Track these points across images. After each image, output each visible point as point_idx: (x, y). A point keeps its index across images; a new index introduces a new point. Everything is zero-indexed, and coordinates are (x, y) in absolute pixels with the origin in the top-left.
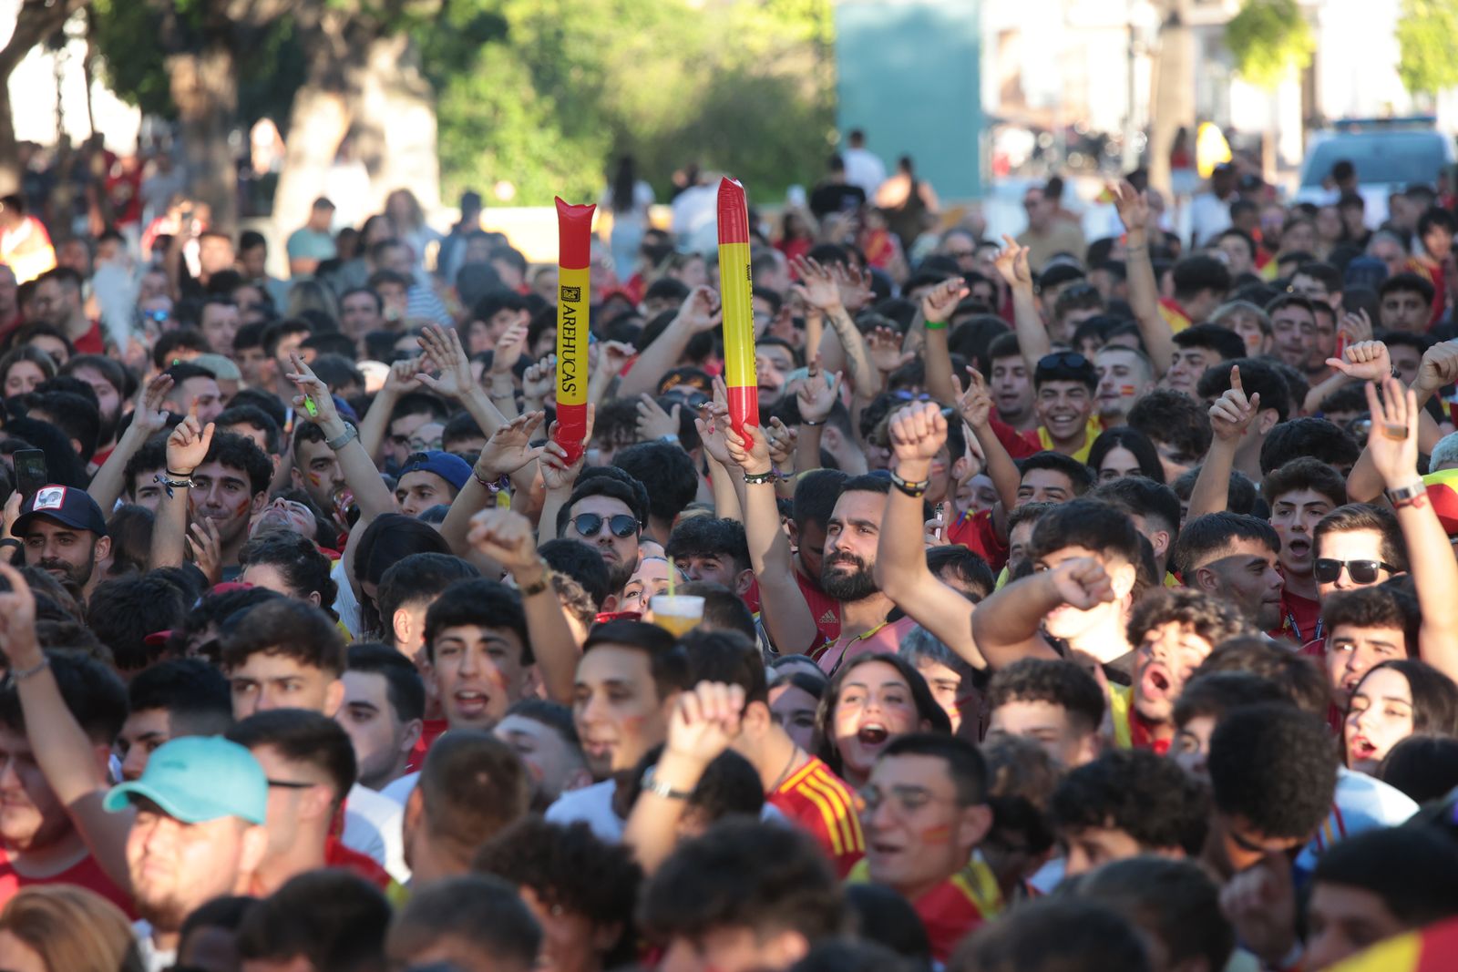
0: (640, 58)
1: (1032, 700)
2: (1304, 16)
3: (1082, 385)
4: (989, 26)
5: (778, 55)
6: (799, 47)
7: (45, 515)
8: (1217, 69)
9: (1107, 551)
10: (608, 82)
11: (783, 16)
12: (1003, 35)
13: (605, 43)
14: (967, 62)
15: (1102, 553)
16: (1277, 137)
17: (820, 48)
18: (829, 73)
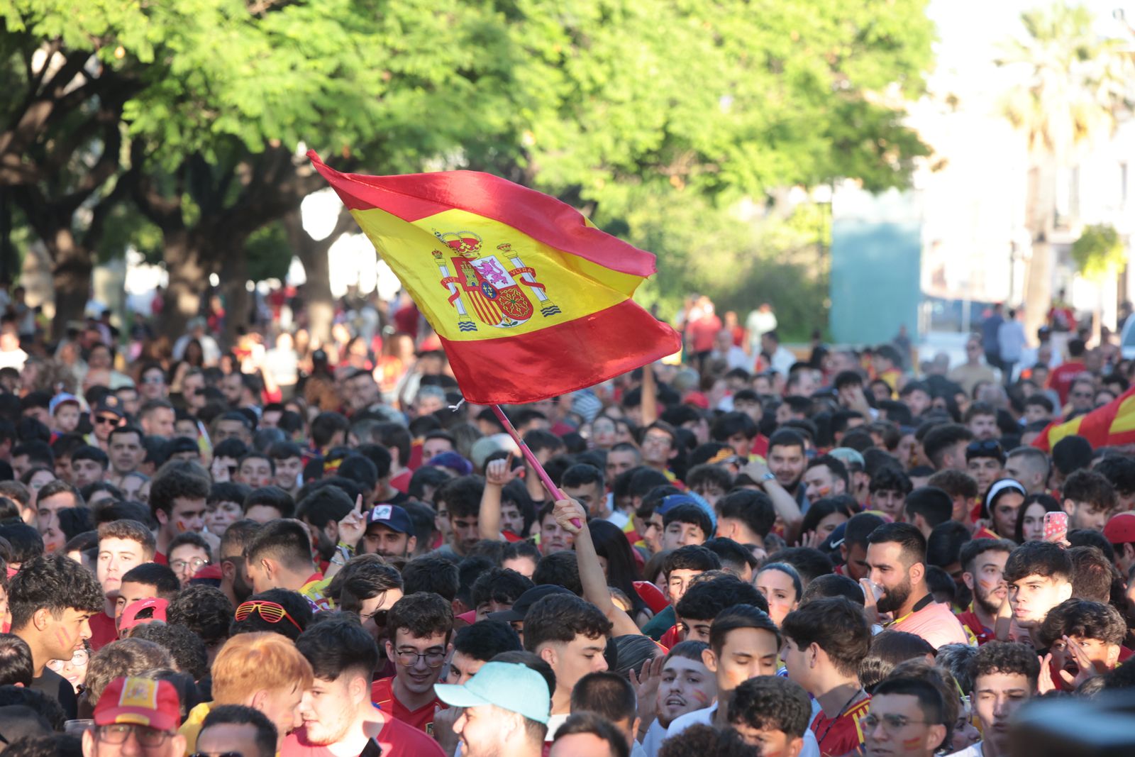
0: (708, 250)
1: (1009, 672)
2: (1121, 241)
3: (995, 460)
4: (926, 239)
5: (794, 252)
6: (808, 246)
7: (380, 524)
8: (1065, 271)
9: (1055, 576)
10: (689, 265)
11: (798, 227)
12: (935, 243)
13: (688, 241)
14: (912, 256)
15: (1052, 577)
16: (1102, 313)
17: (821, 248)
18: (827, 264)
